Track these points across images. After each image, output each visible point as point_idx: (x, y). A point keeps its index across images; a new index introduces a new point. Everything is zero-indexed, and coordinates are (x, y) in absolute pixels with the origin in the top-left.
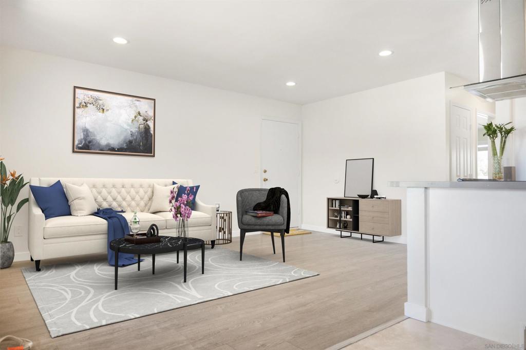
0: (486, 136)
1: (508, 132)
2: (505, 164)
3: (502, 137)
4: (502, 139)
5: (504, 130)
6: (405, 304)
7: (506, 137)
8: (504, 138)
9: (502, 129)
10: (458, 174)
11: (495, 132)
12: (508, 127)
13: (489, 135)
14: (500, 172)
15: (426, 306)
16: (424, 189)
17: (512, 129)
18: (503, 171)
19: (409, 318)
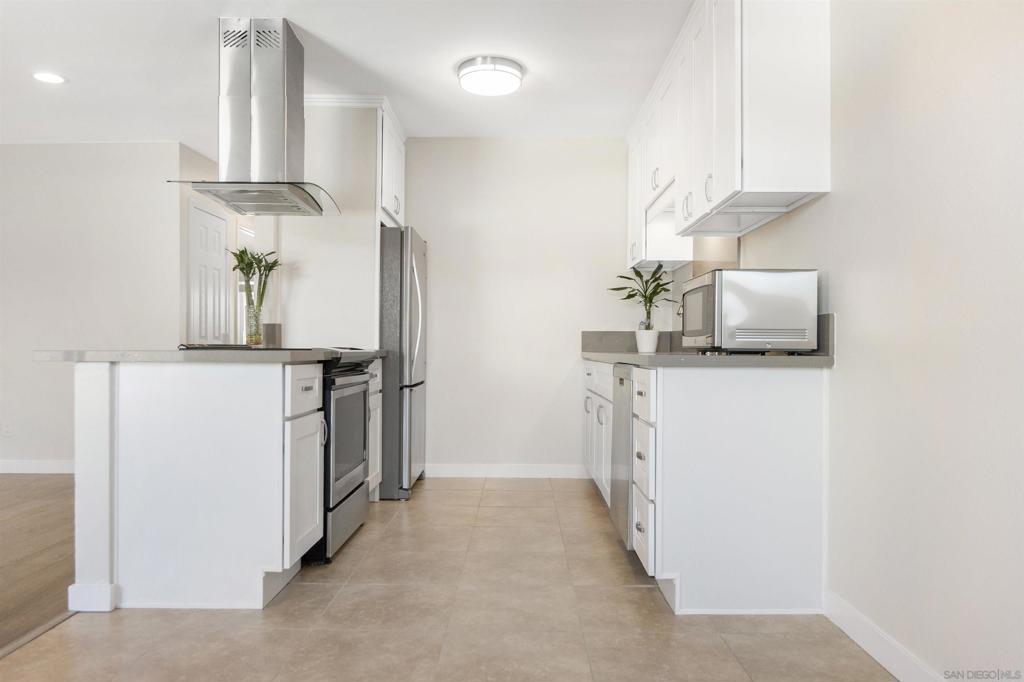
0: (238, 270)
1: (270, 267)
2: (265, 318)
3: (261, 275)
4: (260, 279)
5: (264, 263)
6: (71, 589)
7: (267, 276)
8: (264, 276)
9: (261, 261)
10: (203, 334)
11: (250, 265)
12: (270, 259)
13: (242, 269)
14: (257, 333)
15: (112, 582)
16: (108, 365)
17: (275, 263)
18: (262, 330)
19: (78, 612)
